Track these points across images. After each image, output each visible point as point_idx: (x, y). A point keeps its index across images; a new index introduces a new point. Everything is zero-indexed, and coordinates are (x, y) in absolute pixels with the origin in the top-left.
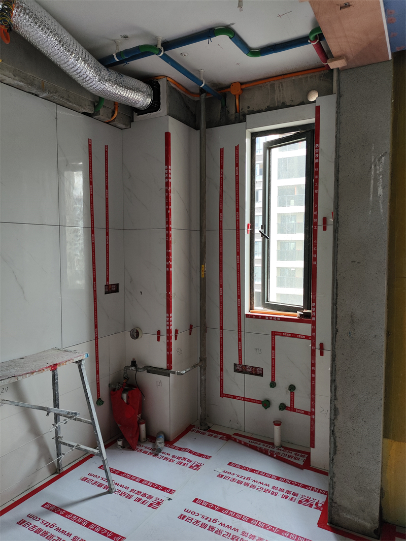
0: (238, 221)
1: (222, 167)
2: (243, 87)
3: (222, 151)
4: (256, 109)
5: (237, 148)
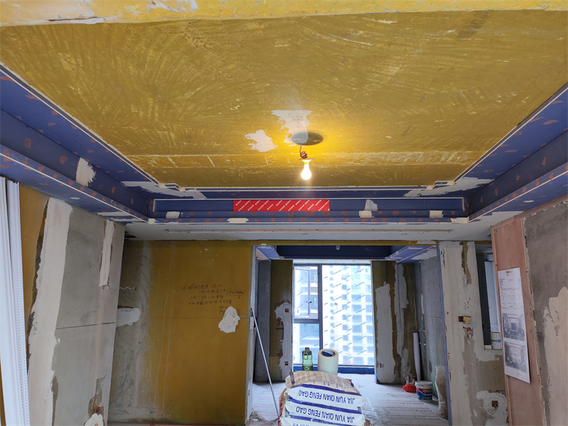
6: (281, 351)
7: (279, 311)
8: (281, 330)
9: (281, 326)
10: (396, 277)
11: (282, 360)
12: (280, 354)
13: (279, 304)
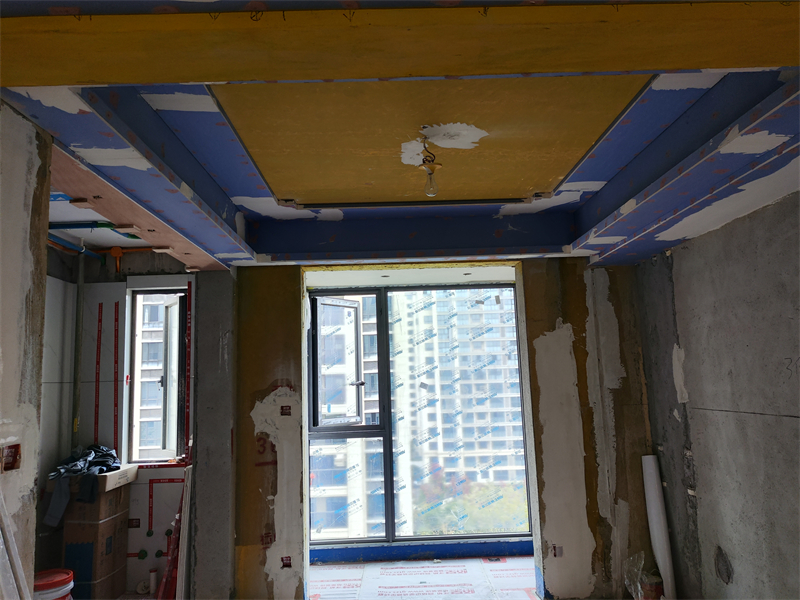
0: (116, 373)
1: (100, 321)
2: (125, 251)
3: (101, 305)
4: (137, 272)
5: (117, 305)
6: (270, 527)
7: (264, 415)
8: (270, 468)
9: (269, 457)
10: (589, 303)
11: (274, 555)
12: (268, 538)
13: (262, 395)
